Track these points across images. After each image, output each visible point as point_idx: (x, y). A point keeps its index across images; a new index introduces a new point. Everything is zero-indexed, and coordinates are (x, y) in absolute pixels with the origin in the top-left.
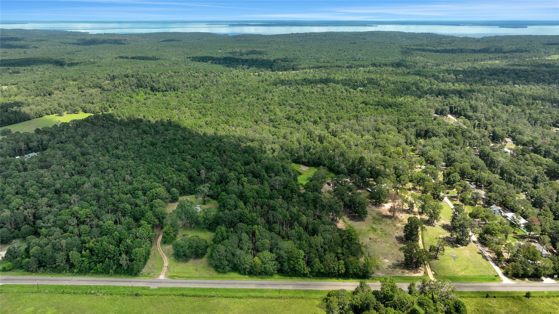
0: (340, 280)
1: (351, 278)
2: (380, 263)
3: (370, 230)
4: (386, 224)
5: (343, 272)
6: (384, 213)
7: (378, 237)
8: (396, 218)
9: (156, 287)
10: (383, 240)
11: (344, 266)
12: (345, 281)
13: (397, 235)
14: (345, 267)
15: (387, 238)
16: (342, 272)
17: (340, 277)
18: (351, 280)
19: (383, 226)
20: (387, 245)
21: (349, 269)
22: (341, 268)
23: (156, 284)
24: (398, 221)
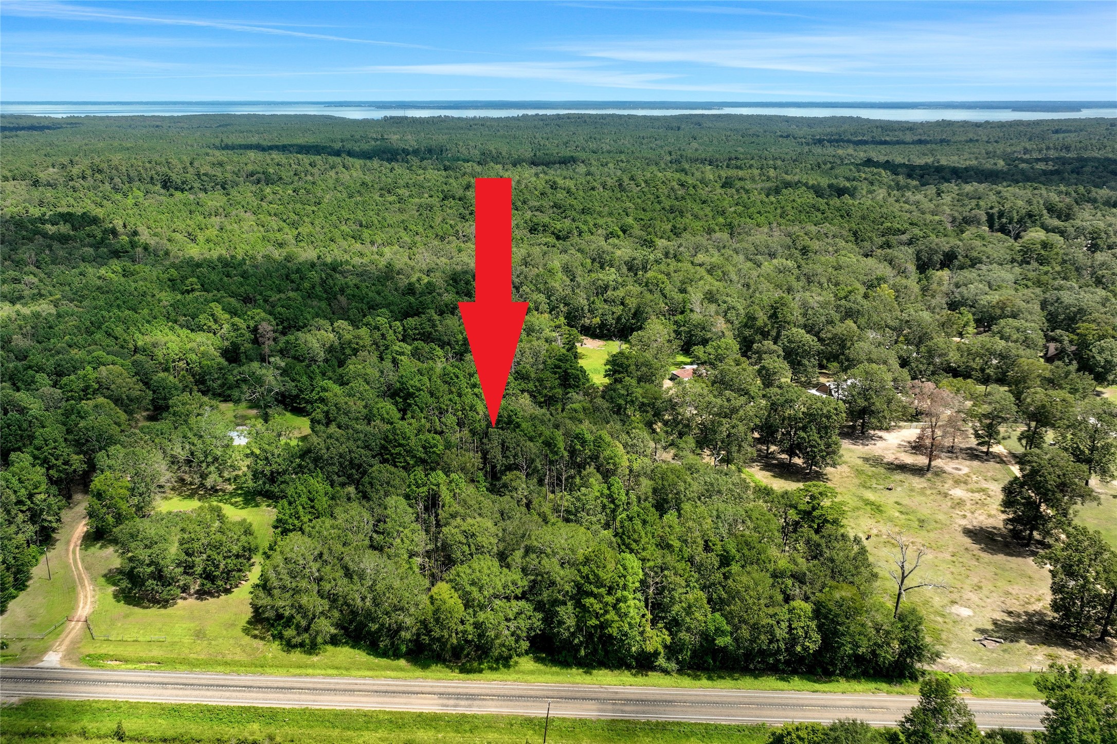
0: (796, 682)
1: (842, 674)
2: (940, 619)
3: (858, 509)
4: (912, 490)
5: (813, 647)
6: (889, 457)
7: (897, 529)
8: (940, 473)
9: (14, 700)
10: (919, 540)
11: (813, 625)
12: (817, 686)
13: (964, 522)
14: (820, 627)
15: (932, 535)
16: (805, 649)
17: (795, 672)
18: (843, 684)
19: (899, 493)
20: (940, 556)
21: (836, 633)
22: (801, 632)
23: (20, 685)
24: (950, 482)
